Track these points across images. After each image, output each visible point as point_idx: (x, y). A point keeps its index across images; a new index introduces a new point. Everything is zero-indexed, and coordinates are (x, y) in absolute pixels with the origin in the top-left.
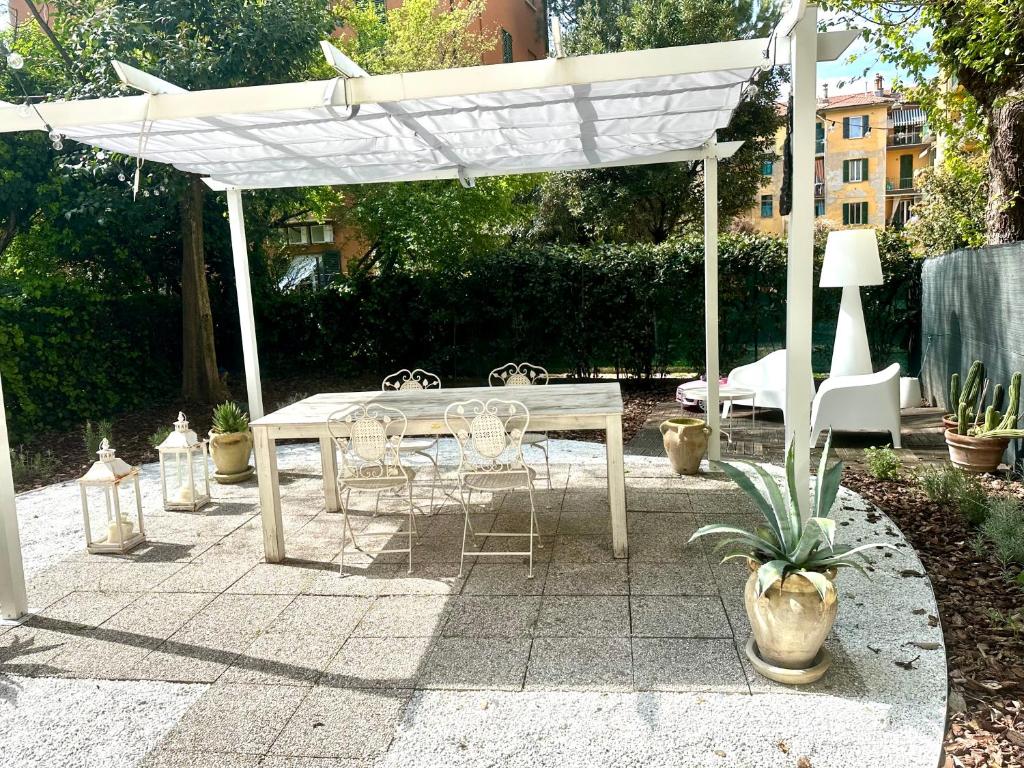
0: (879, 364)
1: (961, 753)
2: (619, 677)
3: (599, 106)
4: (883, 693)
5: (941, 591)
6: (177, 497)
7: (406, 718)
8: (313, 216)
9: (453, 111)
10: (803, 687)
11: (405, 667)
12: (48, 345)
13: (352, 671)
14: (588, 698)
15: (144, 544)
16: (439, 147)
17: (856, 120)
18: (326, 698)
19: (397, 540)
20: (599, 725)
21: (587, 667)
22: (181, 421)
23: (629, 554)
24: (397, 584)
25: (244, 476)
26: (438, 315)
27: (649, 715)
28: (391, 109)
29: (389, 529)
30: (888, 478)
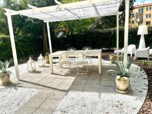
0: (146, 47)
1: (146, 104)
2: (97, 91)
3: (97, 7)
4: (136, 95)
5: (149, 81)
6: (40, 65)
7: (66, 95)
8: (61, 26)
9: (75, 9)
10: (124, 94)
11: (67, 88)
12: (25, 45)
13: (60, 88)
14: (91, 94)
15: (35, 71)
16: (75, 14)
17: (149, 7)
18: (56, 92)
19: (69, 72)
20: (92, 97)
21: (92, 89)
22: (41, 55)
23: (101, 74)
24: (68, 77)
25: (48, 63)
26: (78, 40)
27: (100, 96)
28: (66, 9)
29: (68, 70)
30: (145, 64)
